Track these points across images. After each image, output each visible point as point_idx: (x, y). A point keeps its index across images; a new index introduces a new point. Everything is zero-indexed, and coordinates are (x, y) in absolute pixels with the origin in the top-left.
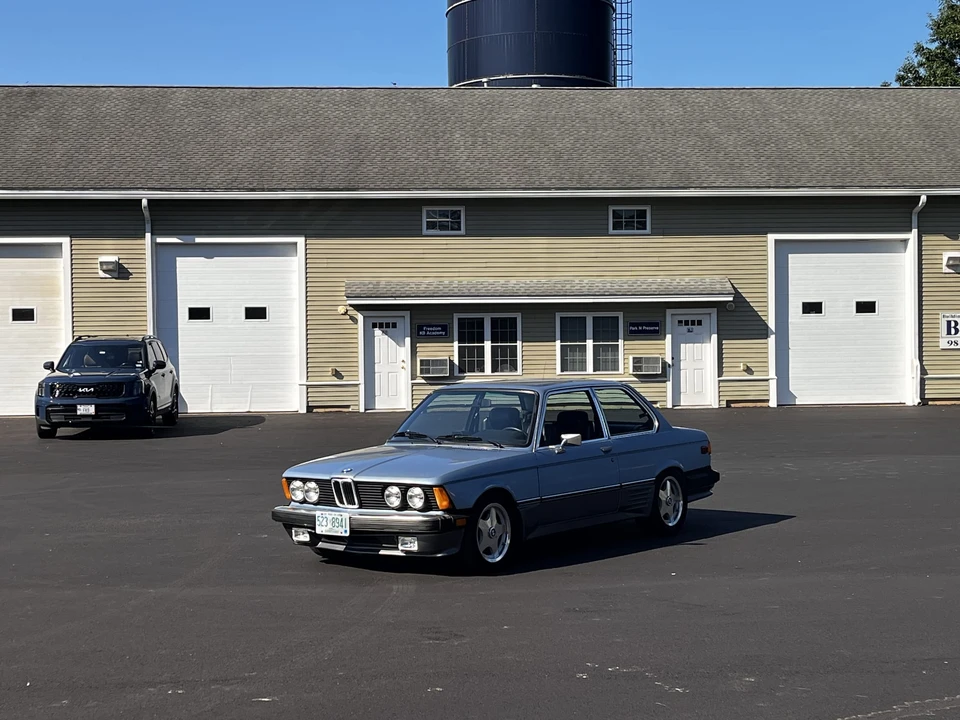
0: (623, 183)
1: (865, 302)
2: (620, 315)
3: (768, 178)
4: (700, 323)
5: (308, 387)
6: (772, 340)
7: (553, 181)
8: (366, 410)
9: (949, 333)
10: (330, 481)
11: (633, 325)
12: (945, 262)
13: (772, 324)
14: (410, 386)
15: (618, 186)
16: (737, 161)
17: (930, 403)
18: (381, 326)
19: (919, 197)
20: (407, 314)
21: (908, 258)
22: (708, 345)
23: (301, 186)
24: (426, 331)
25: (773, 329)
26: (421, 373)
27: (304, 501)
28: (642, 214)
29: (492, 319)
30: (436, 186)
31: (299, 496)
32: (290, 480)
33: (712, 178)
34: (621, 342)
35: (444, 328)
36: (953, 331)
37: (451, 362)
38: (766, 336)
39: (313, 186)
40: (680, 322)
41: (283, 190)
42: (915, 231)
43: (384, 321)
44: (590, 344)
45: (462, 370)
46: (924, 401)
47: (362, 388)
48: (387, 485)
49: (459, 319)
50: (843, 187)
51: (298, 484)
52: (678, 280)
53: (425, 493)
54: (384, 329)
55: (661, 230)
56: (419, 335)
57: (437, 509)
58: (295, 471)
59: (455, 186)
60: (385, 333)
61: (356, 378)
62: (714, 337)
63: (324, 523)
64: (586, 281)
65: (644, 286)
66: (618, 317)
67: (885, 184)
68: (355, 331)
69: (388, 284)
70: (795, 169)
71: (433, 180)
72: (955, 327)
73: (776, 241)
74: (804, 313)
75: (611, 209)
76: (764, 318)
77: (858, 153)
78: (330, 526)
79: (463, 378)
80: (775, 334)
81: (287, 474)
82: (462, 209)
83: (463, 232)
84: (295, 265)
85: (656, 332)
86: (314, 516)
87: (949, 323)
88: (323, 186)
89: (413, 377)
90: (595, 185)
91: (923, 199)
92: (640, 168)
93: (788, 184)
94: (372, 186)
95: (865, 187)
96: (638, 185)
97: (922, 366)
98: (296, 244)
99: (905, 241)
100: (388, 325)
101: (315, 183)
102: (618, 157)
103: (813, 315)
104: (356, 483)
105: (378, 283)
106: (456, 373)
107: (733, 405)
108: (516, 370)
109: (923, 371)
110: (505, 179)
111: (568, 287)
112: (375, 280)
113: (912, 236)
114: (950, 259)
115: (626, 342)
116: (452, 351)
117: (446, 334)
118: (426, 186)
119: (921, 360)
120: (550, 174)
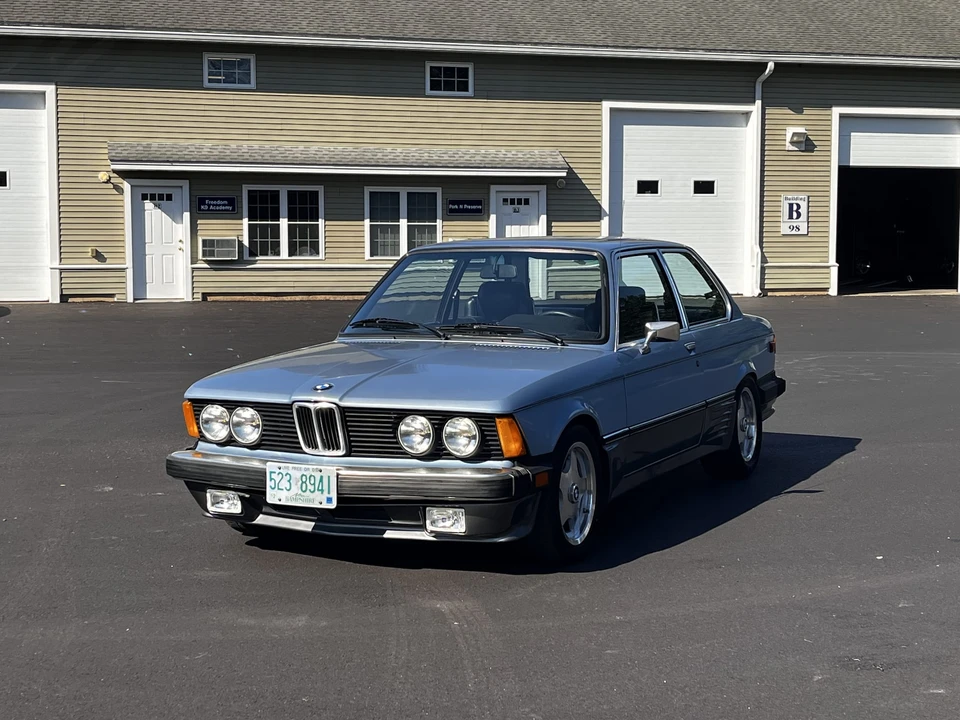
0: (444, 34)
1: (703, 182)
2: (439, 191)
3: (603, 36)
4: (527, 202)
5: (62, 271)
6: (605, 222)
7: (362, 28)
8: (135, 299)
9: (791, 217)
10: (289, 406)
11: (453, 202)
12: (788, 138)
13: (605, 205)
14: (190, 271)
15: (438, 37)
16: (565, 16)
17: (769, 294)
18: (153, 198)
19: (765, 65)
20: (185, 184)
21: (751, 132)
22: (536, 227)
23: (51, 20)
24: (209, 205)
25: (607, 210)
26: (204, 255)
27: (230, 441)
28: (464, 73)
29: (289, 192)
30: (220, 27)
31: (220, 432)
32: (199, 404)
33: (542, 34)
34: (439, 223)
35: (232, 202)
36: (795, 215)
37: (241, 244)
38: (599, 218)
39: (67, 21)
40: (505, 200)
41: (28, 24)
42: (759, 103)
43: (157, 191)
44: (403, 223)
45: (253, 253)
46: (764, 291)
47: (130, 273)
48: (403, 414)
49: (249, 191)
50: (686, 49)
51: (215, 411)
52: (503, 152)
53: (480, 428)
54: (157, 202)
55: (486, 93)
56: (200, 209)
57: (500, 456)
58: (209, 387)
59: (244, 28)
60: (158, 206)
61: (121, 261)
62: (543, 218)
63: (284, 484)
64: (399, 150)
65: (467, 157)
66: (436, 194)
67: (729, 48)
68: (120, 203)
69: (161, 146)
70: (631, 28)
71: (216, 20)
72: (797, 211)
73: (611, 109)
74: (639, 192)
75: (428, 65)
76: (597, 198)
77: (694, 15)
78: (295, 489)
79: (255, 262)
80: (609, 215)
81: (194, 392)
82: (252, 58)
83: (253, 85)
84: (43, 119)
85: (479, 211)
86: (263, 473)
87: (791, 205)
88: (78, 22)
89: (194, 260)
90: (411, 35)
91: (771, 66)
92: (459, 19)
93: (627, 44)
94: (141, 24)
95: (710, 50)
96: (461, 38)
97: (762, 253)
98: (44, 93)
99: (747, 114)
100: (161, 197)
101: (69, 19)
102: (432, 6)
103: (648, 196)
104: (343, 410)
105: (149, 146)
106: (246, 257)
107: (562, 297)
108: (318, 253)
109: (764, 260)
110: (304, 23)
111: (380, 155)
112: (145, 142)
113: (756, 108)
114: (794, 134)
115: (445, 223)
116: (241, 230)
117: (233, 210)
118: (208, 27)
119: (761, 247)
120: (357, 21)
